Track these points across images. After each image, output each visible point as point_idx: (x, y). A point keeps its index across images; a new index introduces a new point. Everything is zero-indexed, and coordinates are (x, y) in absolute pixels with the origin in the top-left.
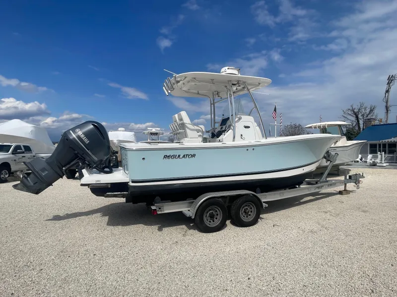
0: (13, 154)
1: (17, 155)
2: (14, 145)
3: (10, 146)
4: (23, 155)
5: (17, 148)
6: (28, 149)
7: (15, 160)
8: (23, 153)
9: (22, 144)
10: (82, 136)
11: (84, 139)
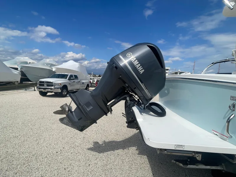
0: (69, 80)
1: (71, 80)
2: (69, 74)
3: (67, 75)
4: (74, 81)
5: (71, 76)
6: (76, 77)
7: (70, 84)
8: (74, 79)
9: (73, 74)
10: (136, 63)
11: (137, 66)
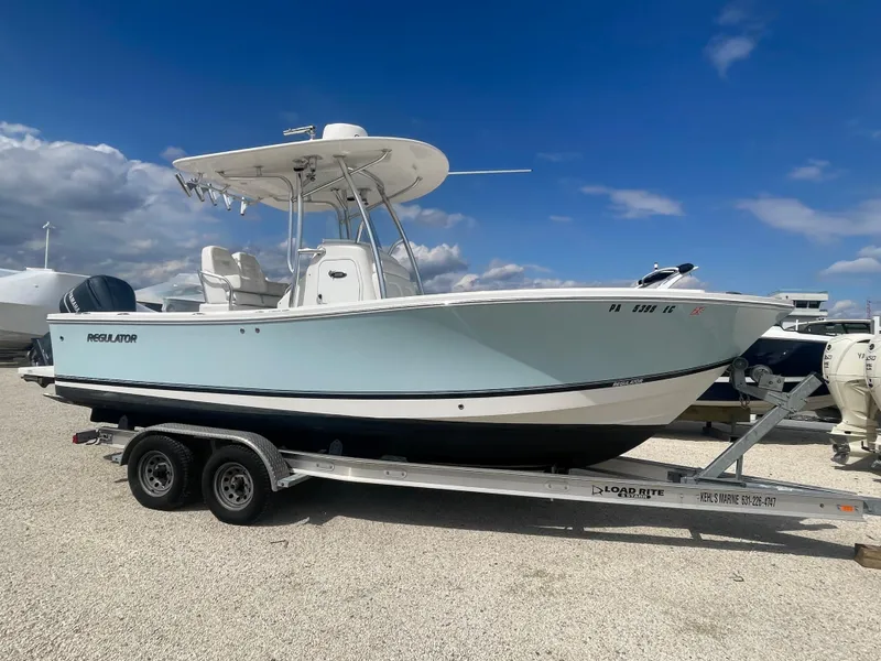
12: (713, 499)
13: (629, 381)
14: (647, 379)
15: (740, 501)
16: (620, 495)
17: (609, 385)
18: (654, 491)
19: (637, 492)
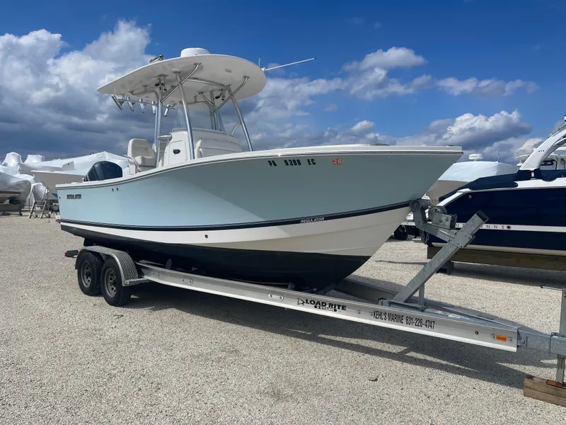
12: (383, 317)
13: (313, 219)
14: (328, 218)
15: (404, 321)
16: (316, 307)
17: (297, 221)
18: (339, 306)
19: (327, 306)
